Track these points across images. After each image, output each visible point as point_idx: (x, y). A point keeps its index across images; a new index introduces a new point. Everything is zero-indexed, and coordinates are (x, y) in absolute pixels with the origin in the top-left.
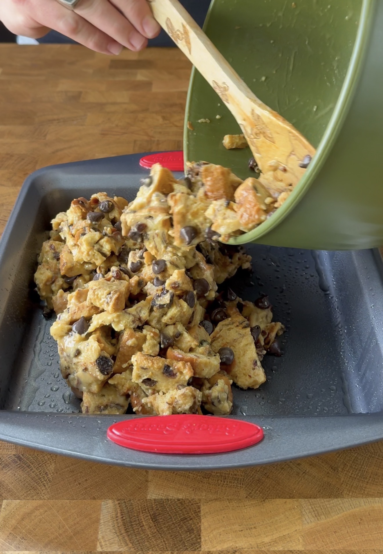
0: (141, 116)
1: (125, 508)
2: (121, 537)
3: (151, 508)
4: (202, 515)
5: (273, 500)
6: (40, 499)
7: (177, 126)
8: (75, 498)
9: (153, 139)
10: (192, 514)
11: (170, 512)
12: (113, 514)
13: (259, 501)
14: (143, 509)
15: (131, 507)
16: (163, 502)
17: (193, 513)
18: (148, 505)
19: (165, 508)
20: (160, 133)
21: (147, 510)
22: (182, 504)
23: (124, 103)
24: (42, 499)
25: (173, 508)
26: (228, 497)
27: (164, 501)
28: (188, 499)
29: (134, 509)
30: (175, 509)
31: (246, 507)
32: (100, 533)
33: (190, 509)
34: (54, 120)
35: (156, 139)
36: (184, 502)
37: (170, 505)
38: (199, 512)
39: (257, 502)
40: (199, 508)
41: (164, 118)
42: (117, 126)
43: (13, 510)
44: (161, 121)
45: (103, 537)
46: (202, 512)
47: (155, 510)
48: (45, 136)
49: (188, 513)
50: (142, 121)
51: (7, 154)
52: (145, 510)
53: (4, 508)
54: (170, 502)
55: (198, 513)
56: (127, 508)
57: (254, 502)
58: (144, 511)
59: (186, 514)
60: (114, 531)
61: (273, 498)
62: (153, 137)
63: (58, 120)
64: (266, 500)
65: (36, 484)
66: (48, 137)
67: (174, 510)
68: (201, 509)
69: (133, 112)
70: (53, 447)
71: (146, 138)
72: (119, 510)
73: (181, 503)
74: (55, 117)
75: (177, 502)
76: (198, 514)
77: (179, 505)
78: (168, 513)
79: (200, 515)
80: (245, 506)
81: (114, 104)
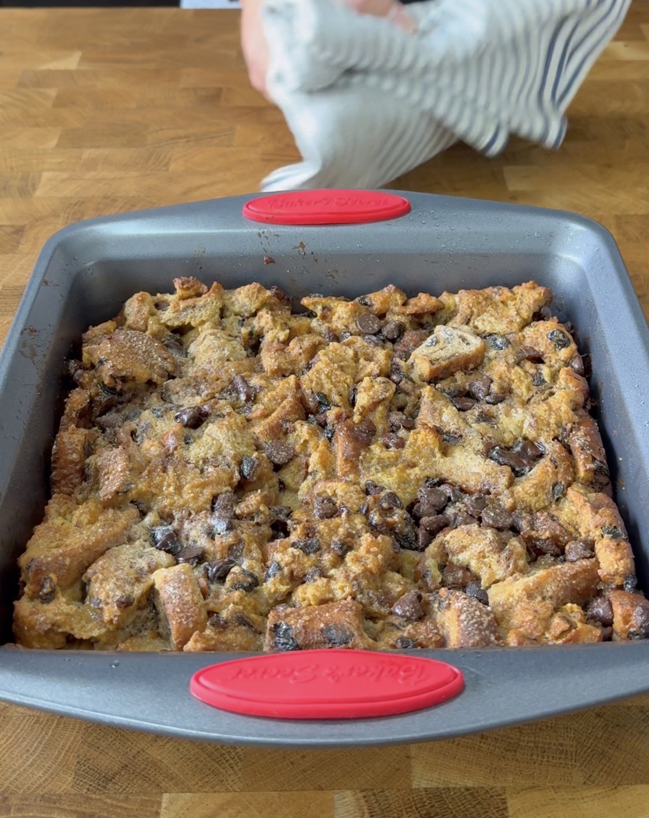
1: (375, 805)
3: (421, 805)
4: (510, 814)
5: (631, 787)
6: (228, 790)
8: (288, 789)
10: (494, 813)
11: (454, 811)
12: (357, 814)
13: (607, 789)
14: (407, 806)
15: (386, 802)
16: (441, 793)
17: (494, 811)
18: (416, 798)
19: (446, 804)
21: (414, 808)
22: (474, 797)
25: (459, 804)
26: (553, 783)
27: (443, 792)
28: (483, 788)
29: (392, 806)
30: (463, 804)
31: (586, 800)
33: (489, 805)
34: (181, 138)
36: (478, 792)
37: (453, 799)
38: (505, 809)
39: (603, 790)
40: (505, 803)
43: (182, 811)
46: (510, 809)
47: (427, 807)
48: (167, 164)
49: (487, 812)
51: (106, 197)
52: (411, 807)
53: (166, 808)
54: (452, 793)
55: (504, 812)
56: (380, 804)
57: (600, 791)
58: (408, 810)
59: (484, 813)
61: (632, 784)
63: (186, 137)
64: (620, 788)
65: (216, 766)
66: (172, 167)
67: (462, 807)
68: (508, 804)
70: (97, 712)
72: (365, 808)
73: (471, 794)
74: (181, 132)
75: (466, 793)
76: (503, 814)
77: (469, 798)
78: (452, 813)
79: (506, 814)
80: (583, 798)
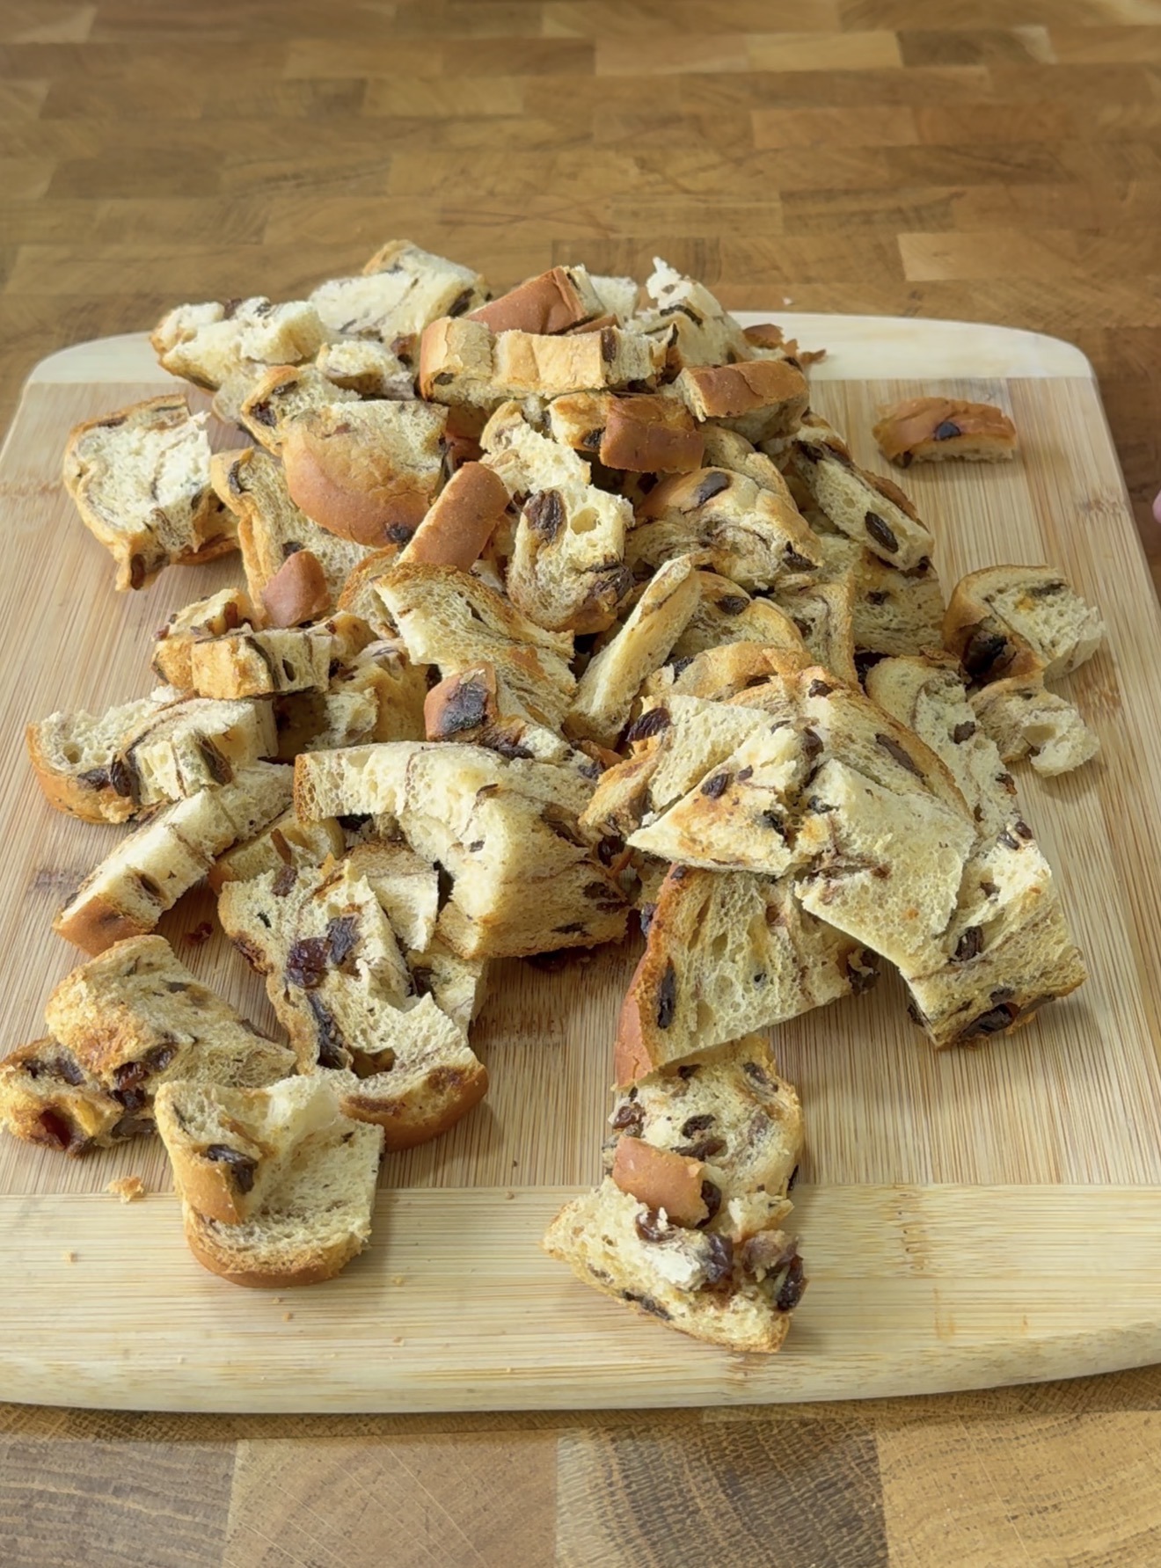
0: (566, 158)
2: (629, 1551)
7: (687, 191)
9: (613, 236)
20: (635, 214)
23: (508, 117)
24: (363, 1435)
32: (559, 1538)
35: (623, 236)
41: (643, 164)
42: (491, 193)
44: (634, 171)
45: (572, 1553)
50: (573, 176)
60: (605, 1531)
62: (612, 229)
69: (541, 146)
71: (590, 233)
81: (475, 119)
